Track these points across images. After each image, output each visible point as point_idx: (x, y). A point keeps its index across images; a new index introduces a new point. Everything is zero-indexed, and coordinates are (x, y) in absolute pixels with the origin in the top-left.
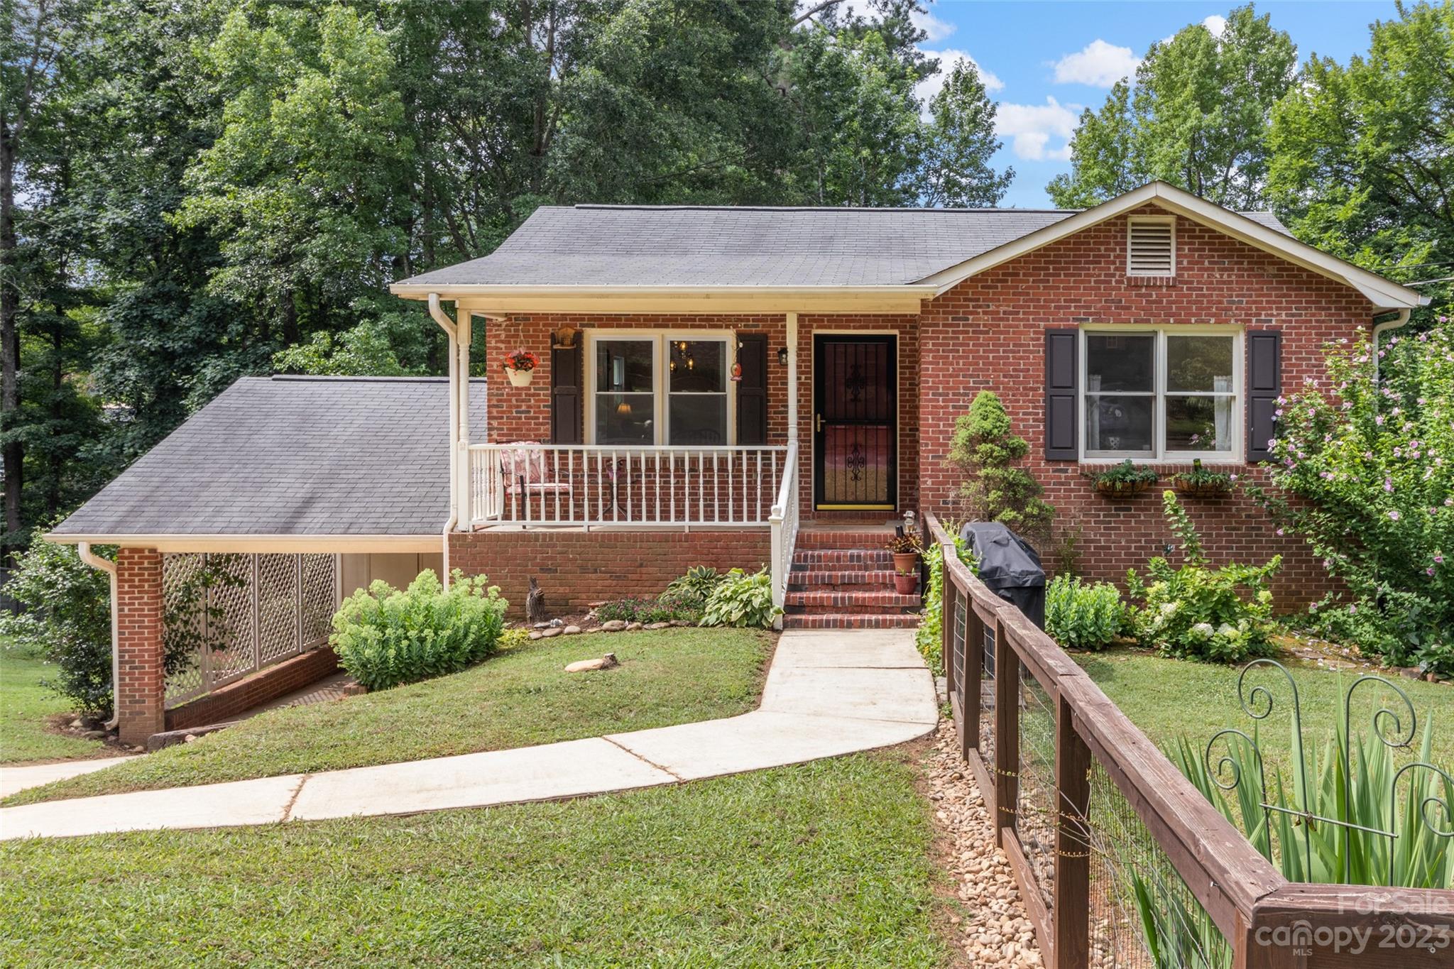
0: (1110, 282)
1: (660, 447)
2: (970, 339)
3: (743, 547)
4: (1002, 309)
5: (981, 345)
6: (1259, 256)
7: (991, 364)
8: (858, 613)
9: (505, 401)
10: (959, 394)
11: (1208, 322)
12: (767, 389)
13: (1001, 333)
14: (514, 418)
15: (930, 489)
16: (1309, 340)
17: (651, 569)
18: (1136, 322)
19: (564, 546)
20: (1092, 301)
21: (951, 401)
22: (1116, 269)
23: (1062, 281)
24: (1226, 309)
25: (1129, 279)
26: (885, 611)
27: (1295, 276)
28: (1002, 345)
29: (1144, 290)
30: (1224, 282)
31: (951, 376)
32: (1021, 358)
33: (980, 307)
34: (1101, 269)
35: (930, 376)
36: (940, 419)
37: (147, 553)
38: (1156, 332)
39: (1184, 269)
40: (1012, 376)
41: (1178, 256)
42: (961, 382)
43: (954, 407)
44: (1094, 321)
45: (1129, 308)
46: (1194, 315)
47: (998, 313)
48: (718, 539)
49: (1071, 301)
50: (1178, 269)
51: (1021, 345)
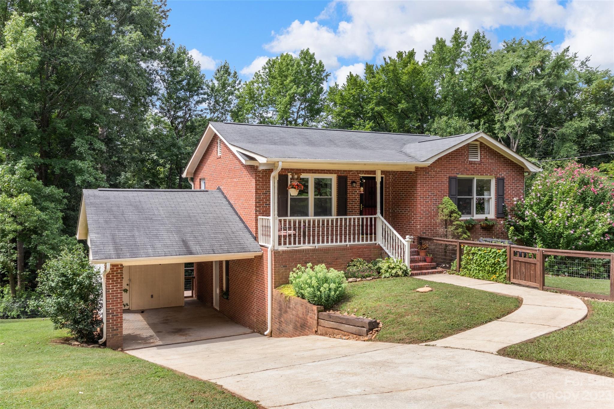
0: (465, 162)
1: (311, 217)
2: (430, 179)
3: (367, 251)
4: (438, 170)
5: (432, 182)
6: (500, 155)
7: (435, 188)
8: (420, 270)
9: (262, 200)
10: (427, 198)
11: (487, 175)
12: (347, 196)
13: (438, 178)
14: (265, 207)
15: (419, 229)
16: (510, 181)
17: (340, 260)
18: (471, 174)
19: (312, 254)
20: (460, 168)
21: (425, 200)
22: (466, 158)
23: (453, 162)
24: (492, 171)
25: (470, 161)
26: (427, 269)
27: (508, 161)
28: (438, 182)
29: (473, 165)
30: (492, 163)
31: (425, 192)
32: (442, 186)
33: (432, 169)
34: (463, 158)
35: (419, 192)
36: (422, 206)
37: (119, 266)
38: (474, 178)
39: (482, 159)
40: (440, 192)
41: (480, 155)
42: (427, 194)
43: (425, 202)
44: (461, 174)
45: (469, 170)
46: (485, 173)
47: (437, 171)
48: (360, 248)
49: (455, 168)
50: (480, 159)
51: (443, 182)
